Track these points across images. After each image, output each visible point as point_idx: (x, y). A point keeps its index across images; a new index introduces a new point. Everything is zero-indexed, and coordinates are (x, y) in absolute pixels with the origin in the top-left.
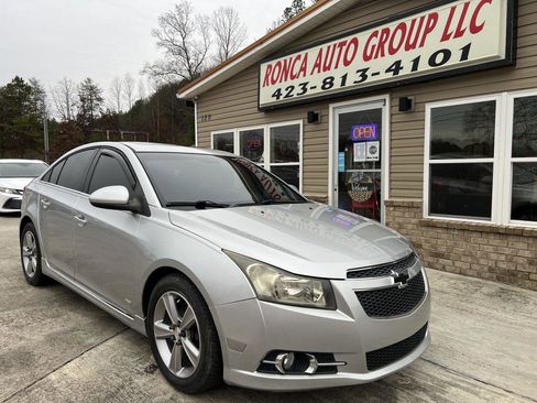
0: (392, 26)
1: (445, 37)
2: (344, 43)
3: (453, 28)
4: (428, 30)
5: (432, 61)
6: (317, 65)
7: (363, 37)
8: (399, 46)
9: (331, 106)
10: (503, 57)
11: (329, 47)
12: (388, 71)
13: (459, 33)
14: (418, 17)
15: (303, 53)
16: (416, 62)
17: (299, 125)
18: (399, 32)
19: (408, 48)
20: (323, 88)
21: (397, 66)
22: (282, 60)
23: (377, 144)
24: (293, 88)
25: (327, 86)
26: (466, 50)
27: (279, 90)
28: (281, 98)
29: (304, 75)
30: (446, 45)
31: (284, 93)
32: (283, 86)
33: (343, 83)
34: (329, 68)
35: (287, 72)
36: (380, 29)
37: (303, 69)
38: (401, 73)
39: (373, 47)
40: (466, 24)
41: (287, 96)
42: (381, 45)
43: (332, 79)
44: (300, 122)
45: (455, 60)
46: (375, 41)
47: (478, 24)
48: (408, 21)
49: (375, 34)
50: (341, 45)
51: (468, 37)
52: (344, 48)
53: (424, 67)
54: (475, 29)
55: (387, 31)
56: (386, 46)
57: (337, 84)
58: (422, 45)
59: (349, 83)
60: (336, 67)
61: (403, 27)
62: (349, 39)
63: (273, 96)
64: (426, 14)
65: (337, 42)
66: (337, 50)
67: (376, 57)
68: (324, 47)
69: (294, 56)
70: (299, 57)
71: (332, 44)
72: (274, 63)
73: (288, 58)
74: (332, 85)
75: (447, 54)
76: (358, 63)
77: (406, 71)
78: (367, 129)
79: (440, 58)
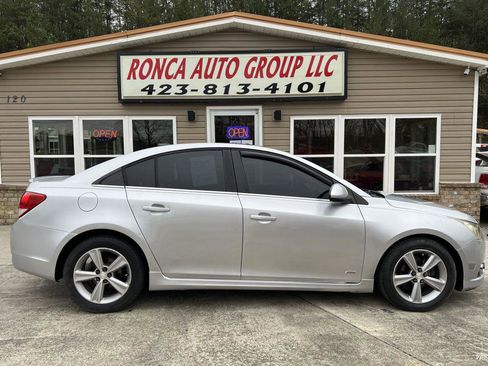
0: (269, 57)
1: (309, 74)
2: (226, 59)
3: (314, 70)
4: (296, 67)
5: (300, 88)
6: (197, 71)
7: (244, 59)
8: (276, 71)
9: (208, 108)
10: (343, 94)
11: (210, 60)
12: (267, 89)
13: (318, 74)
14: (289, 55)
15: (180, 58)
16: (289, 87)
17: (171, 121)
18: (275, 63)
19: (282, 75)
20: (205, 92)
21: (274, 88)
22: (153, 58)
23: (250, 141)
24: (169, 87)
25: (210, 91)
26: (322, 86)
27: (151, 86)
28: (154, 94)
29: (183, 77)
30: (309, 80)
31: (158, 90)
32: (157, 83)
33: (227, 91)
34: (211, 76)
35: (159, 70)
36: (259, 56)
37: (181, 72)
38: (277, 92)
39: (253, 69)
40: (322, 69)
41: (162, 93)
42: (260, 68)
43: (215, 86)
44: (174, 119)
45: (315, 91)
46: (255, 64)
47: (329, 71)
48: (281, 56)
49: (255, 59)
50: (223, 60)
51: (323, 78)
52: (226, 64)
53: (294, 91)
54: (328, 74)
55: (265, 59)
56: (265, 70)
57: (220, 92)
58: (292, 76)
59: (233, 92)
60: (219, 77)
61: (277, 59)
62: (231, 57)
63: (143, 90)
64: (296, 55)
65: (219, 56)
66: (219, 64)
67: (256, 77)
68: (205, 58)
69: (170, 58)
70: (175, 60)
71: (213, 57)
72: (142, 59)
73: (161, 58)
74: (214, 92)
75: (311, 86)
76: (240, 78)
77: (281, 92)
78: (241, 131)
79: (305, 88)
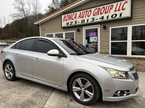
0: (101, 7)
1: (115, 11)
2: (88, 11)
3: (117, 9)
4: (111, 9)
5: (112, 17)
6: (80, 16)
7: (93, 10)
8: (103, 13)
9: (83, 27)
10: (130, 16)
11: (83, 12)
12: (100, 19)
13: (119, 10)
14: (108, 5)
15: (75, 13)
16: (108, 17)
17: (74, 32)
18: (103, 9)
19: (105, 13)
20: (82, 22)
21: (103, 18)
22: (69, 14)
23: (96, 37)
24: (72, 22)
25: (83, 22)
26: (121, 14)
27: (68, 23)
28: (69, 25)
29: (76, 19)
30: (115, 13)
31: (70, 23)
32: (69, 21)
33: (87, 21)
34: (83, 17)
35: (70, 18)
36: (98, 8)
37: (75, 17)
38: (104, 19)
39: (96, 12)
40: (121, 8)
41: (71, 24)
42: (98, 12)
43: (84, 20)
44: (74, 31)
45: (118, 17)
46: (96, 11)
47: (124, 8)
48: (105, 6)
49: (96, 9)
50: (87, 11)
51: (121, 11)
52: (88, 12)
53: (110, 18)
54: (123, 9)
55: (99, 8)
56: (100, 12)
58: (109, 12)
59: (89, 21)
60: (85, 17)
61: (104, 8)
62: (89, 10)
63: (66, 24)
64: (110, 5)
65: (86, 10)
66: (85, 13)
67: (97, 15)
68: (82, 12)
69: (73, 14)
70: (74, 14)
71: (84, 11)
72: (66, 15)
73: (71, 14)
74: (84, 22)
75: (116, 15)
76: (92, 16)
78: (94, 34)
79: (114, 16)
